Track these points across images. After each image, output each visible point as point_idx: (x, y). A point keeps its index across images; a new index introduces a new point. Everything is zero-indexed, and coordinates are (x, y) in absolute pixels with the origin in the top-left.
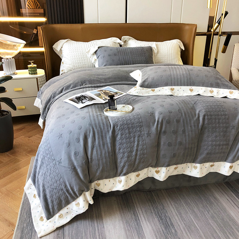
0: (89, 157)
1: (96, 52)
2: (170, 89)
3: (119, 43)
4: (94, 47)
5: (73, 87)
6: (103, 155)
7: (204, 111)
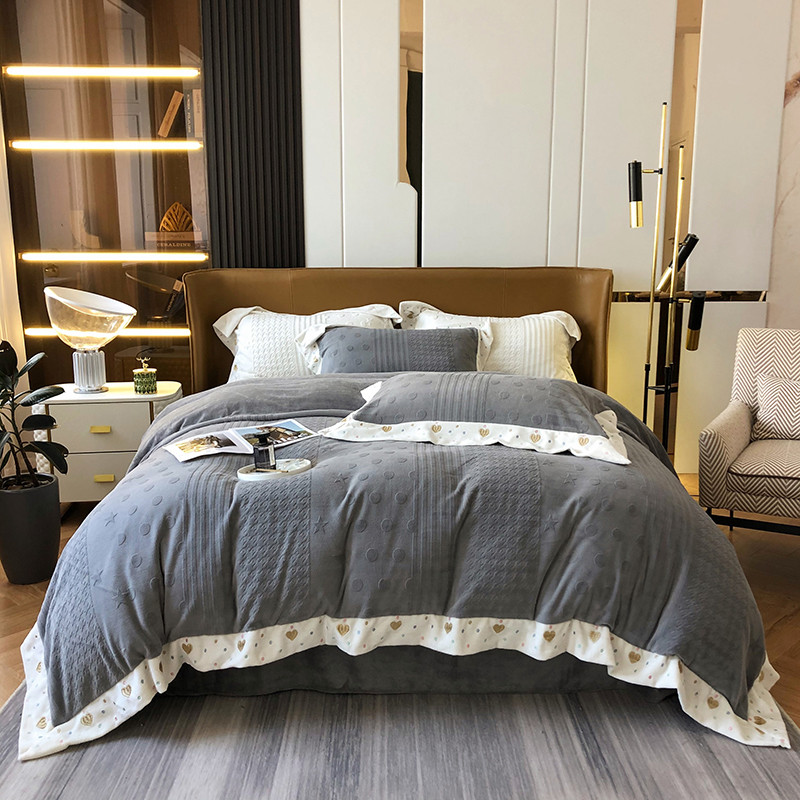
0: (166, 574)
1: (319, 340)
2: (430, 427)
3: (392, 319)
4: (317, 328)
5: (206, 419)
6: (200, 569)
7: (478, 478)
